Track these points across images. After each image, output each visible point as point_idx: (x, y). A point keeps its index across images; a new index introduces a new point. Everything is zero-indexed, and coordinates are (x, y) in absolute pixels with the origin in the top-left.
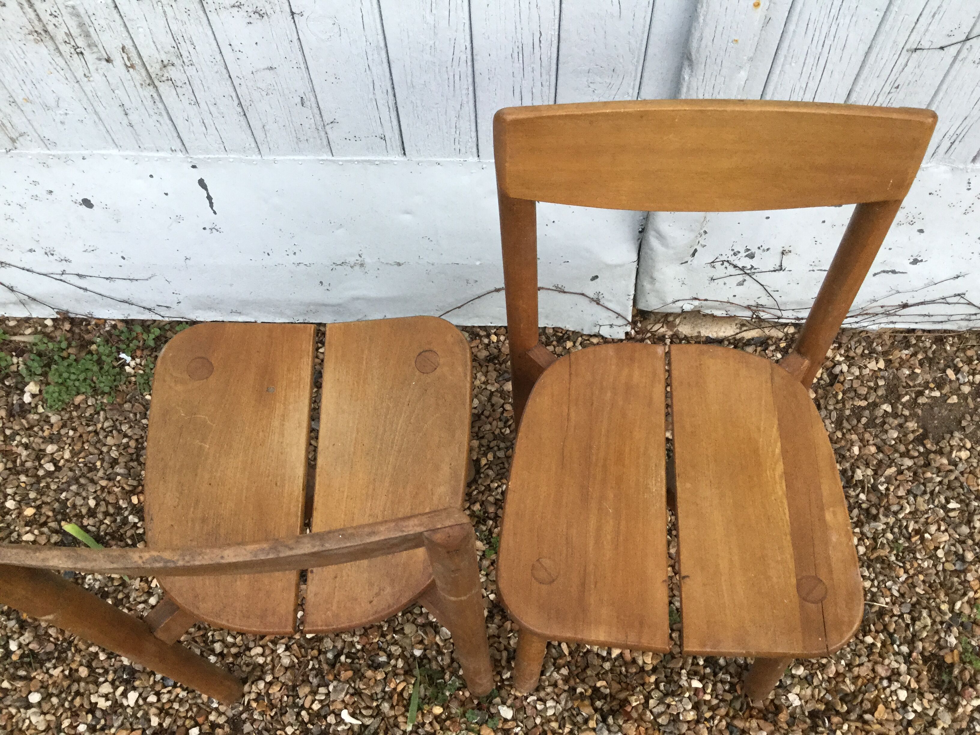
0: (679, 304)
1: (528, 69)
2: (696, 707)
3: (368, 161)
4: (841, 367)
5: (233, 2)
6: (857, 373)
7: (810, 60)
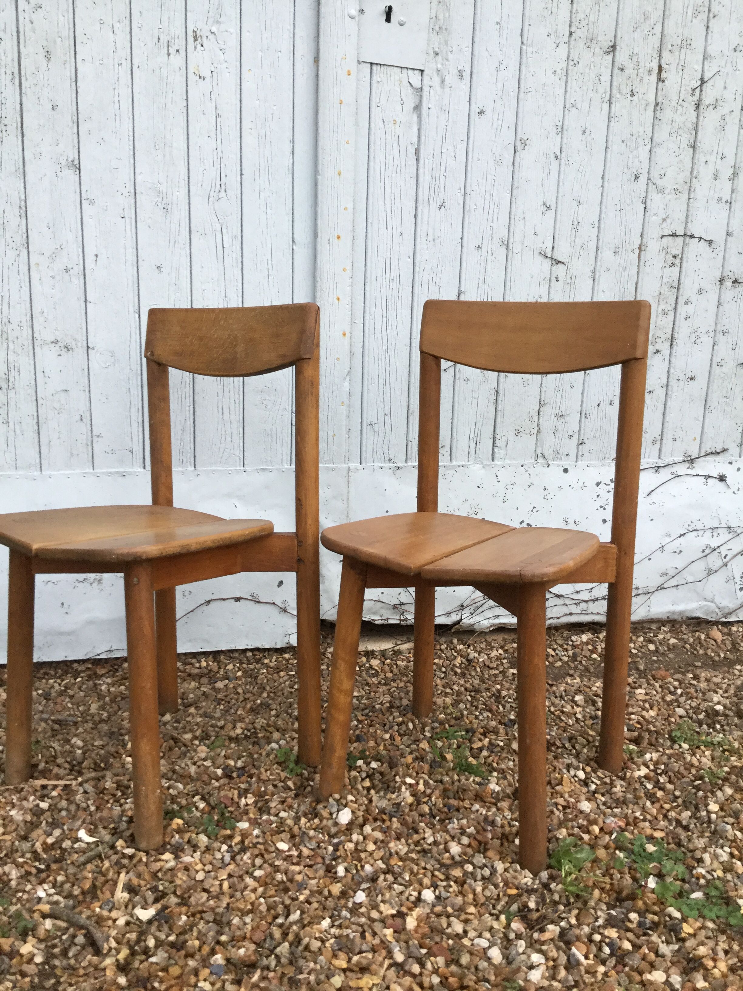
1: (226, 390)
3: (117, 473)
4: (473, 654)
5: (53, 340)
6: (486, 657)
7: (381, 381)
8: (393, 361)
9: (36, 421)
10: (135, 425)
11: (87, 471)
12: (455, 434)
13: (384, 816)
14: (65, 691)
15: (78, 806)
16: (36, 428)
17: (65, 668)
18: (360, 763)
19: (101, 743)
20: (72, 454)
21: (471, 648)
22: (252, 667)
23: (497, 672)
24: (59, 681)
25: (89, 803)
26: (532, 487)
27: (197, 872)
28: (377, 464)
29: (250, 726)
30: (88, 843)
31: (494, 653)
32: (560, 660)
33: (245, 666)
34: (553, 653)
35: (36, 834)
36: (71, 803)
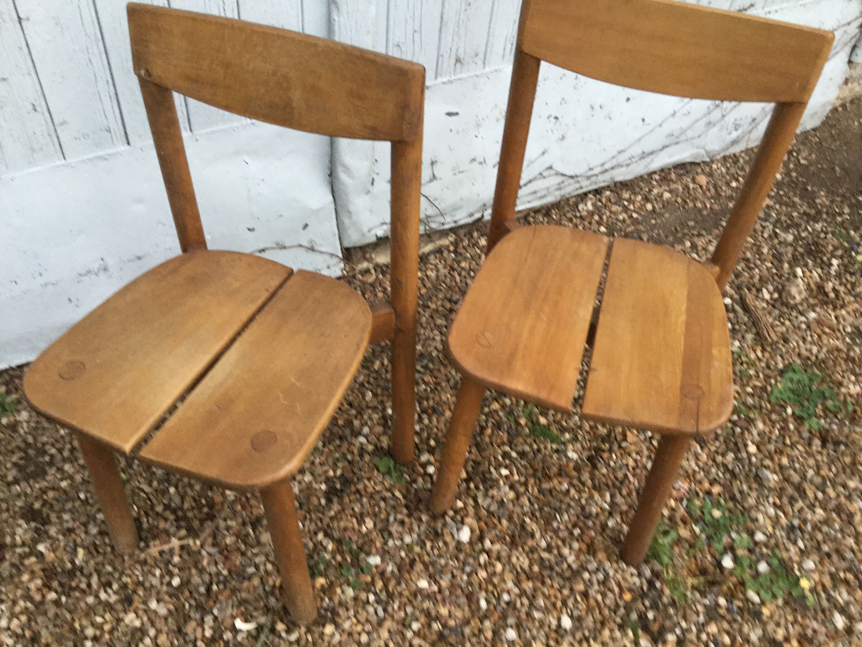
0: (373, 232)
2: (512, 487)
3: (96, 158)
10: (106, 101)
11: (58, 163)
15: (210, 574)
20: (32, 149)
25: (220, 566)
27: (359, 634)
35: (190, 628)
36: (201, 571)
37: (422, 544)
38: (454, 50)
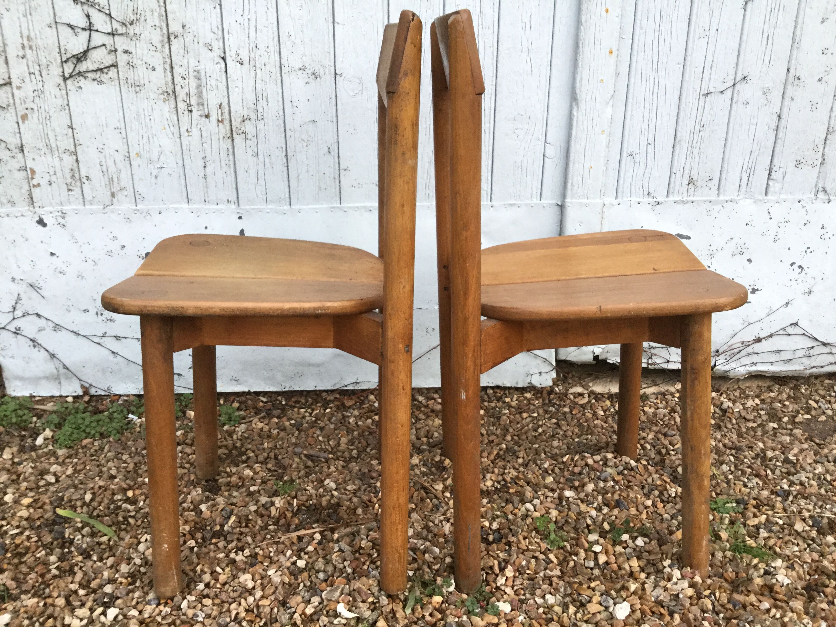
3: (364, 207)
4: (727, 404)
5: (300, 66)
6: (741, 407)
7: (647, 106)
8: (662, 83)
9: (284, 153)
11: (335, 205)
12: (725, 166)
13: (662, 611)
14: (315, 422)
15: (335, 567)
16: (285, 160)
17: (315, 397)
18: (625, 537)
19: (354, 487)
20: (320, 187)
21: (724, 396)
22: (493, 405)
23: (755, 425)
24: (309, 410)
25: (346, 563)
26: (808, 224)
28: (635, 199)
29: (500, 478)
30: (346, 619)
31: (750, 403)
32: (824, 413)
33: (486, 404)
34: (815, 405)
35: (295, 601)
36: (328, 562)
37: (565, 607)
38: (687, 171)
